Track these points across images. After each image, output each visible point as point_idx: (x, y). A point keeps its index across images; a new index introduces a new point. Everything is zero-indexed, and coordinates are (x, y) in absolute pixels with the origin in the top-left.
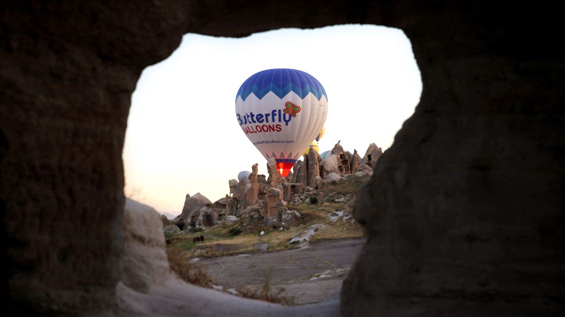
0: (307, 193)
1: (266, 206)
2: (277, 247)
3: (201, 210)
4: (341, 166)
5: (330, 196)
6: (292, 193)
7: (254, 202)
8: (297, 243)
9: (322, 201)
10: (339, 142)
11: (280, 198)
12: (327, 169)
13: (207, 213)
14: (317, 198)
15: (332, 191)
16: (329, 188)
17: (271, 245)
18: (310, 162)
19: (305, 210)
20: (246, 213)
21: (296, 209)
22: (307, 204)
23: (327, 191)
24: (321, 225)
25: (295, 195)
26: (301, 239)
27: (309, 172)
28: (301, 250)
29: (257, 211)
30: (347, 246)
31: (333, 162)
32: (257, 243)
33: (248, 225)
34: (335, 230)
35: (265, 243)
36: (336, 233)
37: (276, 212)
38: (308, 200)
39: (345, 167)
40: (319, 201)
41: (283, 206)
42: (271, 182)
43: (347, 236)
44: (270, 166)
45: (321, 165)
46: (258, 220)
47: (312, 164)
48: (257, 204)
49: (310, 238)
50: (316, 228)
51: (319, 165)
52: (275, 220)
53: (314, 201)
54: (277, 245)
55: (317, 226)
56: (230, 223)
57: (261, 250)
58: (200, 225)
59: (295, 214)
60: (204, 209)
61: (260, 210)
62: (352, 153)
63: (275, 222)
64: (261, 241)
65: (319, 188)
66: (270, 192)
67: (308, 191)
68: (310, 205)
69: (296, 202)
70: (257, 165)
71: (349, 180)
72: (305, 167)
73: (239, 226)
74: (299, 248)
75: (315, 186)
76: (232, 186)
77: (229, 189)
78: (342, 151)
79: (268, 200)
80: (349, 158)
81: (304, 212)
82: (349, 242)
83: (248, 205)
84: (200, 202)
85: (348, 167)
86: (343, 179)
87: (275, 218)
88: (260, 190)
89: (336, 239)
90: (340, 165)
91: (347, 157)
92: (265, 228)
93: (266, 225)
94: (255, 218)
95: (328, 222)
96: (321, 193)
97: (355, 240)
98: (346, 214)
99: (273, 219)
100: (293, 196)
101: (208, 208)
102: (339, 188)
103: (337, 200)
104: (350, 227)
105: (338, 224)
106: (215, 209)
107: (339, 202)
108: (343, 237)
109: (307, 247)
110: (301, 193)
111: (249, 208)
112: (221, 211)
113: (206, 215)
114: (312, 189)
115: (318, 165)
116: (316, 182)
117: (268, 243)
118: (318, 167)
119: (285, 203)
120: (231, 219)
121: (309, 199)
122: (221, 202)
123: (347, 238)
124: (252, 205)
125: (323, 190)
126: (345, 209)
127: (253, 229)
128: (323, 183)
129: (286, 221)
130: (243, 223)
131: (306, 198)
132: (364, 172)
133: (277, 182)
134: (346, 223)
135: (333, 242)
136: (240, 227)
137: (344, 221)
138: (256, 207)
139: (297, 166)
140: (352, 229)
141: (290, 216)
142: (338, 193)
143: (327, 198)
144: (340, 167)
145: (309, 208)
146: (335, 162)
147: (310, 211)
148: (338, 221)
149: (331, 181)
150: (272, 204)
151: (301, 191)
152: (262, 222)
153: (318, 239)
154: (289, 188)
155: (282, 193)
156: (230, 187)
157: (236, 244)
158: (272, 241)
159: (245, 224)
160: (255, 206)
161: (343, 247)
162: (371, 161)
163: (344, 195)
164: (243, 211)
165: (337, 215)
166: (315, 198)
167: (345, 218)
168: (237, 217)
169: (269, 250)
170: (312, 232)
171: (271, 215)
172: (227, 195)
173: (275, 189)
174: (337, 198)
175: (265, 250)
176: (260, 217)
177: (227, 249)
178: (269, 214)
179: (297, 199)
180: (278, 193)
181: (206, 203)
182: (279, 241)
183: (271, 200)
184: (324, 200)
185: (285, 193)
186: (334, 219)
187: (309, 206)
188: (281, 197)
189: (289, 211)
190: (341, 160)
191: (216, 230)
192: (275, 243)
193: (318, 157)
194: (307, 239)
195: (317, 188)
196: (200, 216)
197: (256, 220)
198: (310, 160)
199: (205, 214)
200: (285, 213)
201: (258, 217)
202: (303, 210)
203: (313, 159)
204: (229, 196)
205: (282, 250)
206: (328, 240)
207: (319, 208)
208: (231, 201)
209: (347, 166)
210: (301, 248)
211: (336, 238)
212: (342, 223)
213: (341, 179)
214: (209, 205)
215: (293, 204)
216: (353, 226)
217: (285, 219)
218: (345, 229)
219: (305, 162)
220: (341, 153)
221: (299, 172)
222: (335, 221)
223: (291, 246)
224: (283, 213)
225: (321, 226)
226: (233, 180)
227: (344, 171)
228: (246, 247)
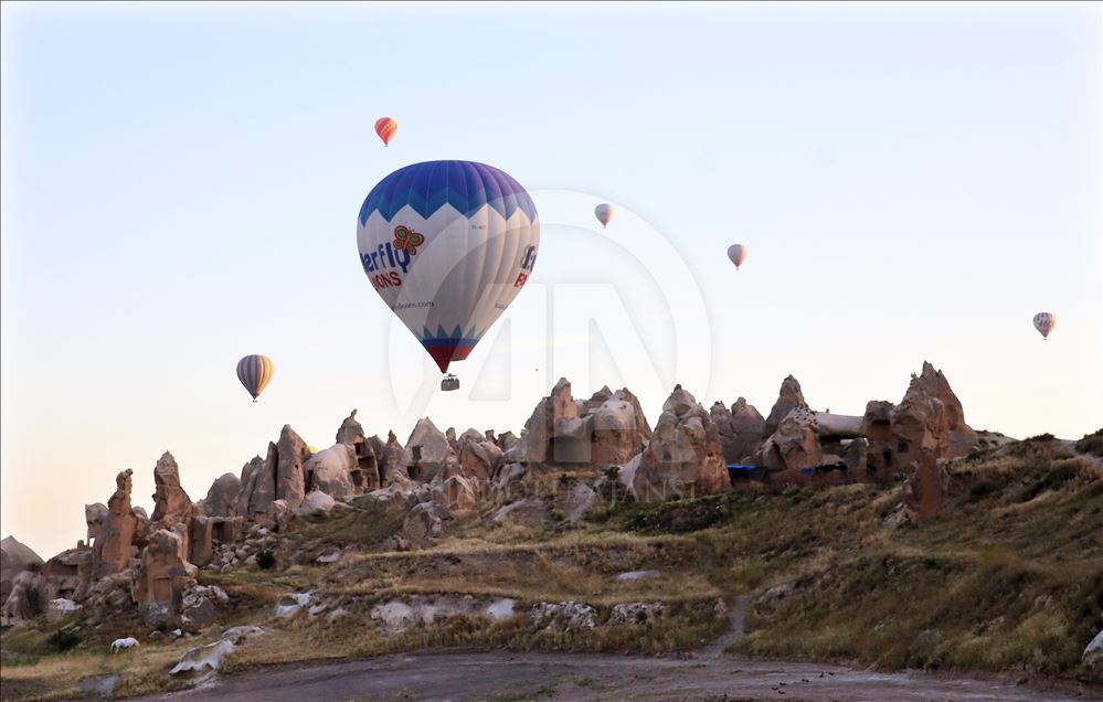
0: (253, 541)
1: (145, 576)
2: (138, 685)
3: (15, 580)
4: (358, 471)
5: (306, 549)
6: (217, 541)
7: (121, 563)
8: (190, 673)
9: (288, 561)
10: (354, 413)
11: (179, 555)
12: (322, 479)
13: (30, 586)
14: (275, 554)
15: (312, 536)
16: (307, 529)
17: (125, 680)
18: (282, 463)
19: (240, 584)
20: (99, 592)
21: (217, 582)
22: (250, 570)
23: (300, 535)
24: (254, 628)
25: (223, 546)
26: (198, 666)
27: (280, 485)
28: (198, 693)
29: (124, 586)
30: (308, 682)
31: (337, 463)
32: (90, 676)
33: (97, 624)
34: (285, 641)
35: (111, 674)
36: (287, 647)
37: (166, 589)
38: (252, 559)
39: (367, 474)
40: (280, 560)
41: (186, 574)
42: (165, 514)
43: (313, 655)
44: (162, 475)
45: (309, 468)
46: (124, 611)
47: (288, 468)
48: (128, 571)
49: (220, 662)
50: (240, 634)
51: (304, 469)
52: (165, 610)
53: (266, 562)
54: (139, 681)
55: (242, 631)
56: (59, 618)
57: (99, 694)
58: (11, 616)
59: (214, 594)
60: (23, 576)
61: (131, 587)
62: (384, 439)
63: (164, 615)
64: (104, 669)
65: (281, 528)
66: (154, 540)
67: (255, 535)
68: (256, 570)
69: (224, 564)
70: (130, 472)
71: (354, 510)
72: (270, 474)
73: (76, 625)
74: (193, 687)
75: (273, 523)
76: (93, 518)
77: (86, 527)
78: (361, 436)
79: (149, 560)
80: (377, 452)
81: (238, 588)
82: (316, 670)
83: (106, 573)
84: (12, 560)
85: (374, 474)
86: (340, 507)
87: (165, 605)
88: (135, 535)
89: (284, 663)
90: (355, 469)
91: (372, 450)
92: (139, 630)
93: (142, 624)
94: (118, 607)
95: (271, 619)
96: (285, 540)
97: (330, 664)
98: (317, 599)
99: (160, 607)
100: (217, 549)
101: (31, 574)
102: (329, 530)
103: (322, 559)
104: (324, 633)
105: (296, 624)
106: (51, 577)
107: (327, 563)
108: (302, 658)
109: (211, 685)
110: (238, 542)
111: (106, 578)
112: (64, 581)
113: (27, 592)
114: (264, 531)
115: (300, 469)
116: (275, 515)
117: (119, 675)
118: (302, 474)
119: (190, 568)
120: (60, 607)
121: (254, 557)
122: (65, 559)
123: (312, 660)
124: (115, 571)
125: (289, 534)
126: (317, 587)
127: (108, 634)
128: (294, 517)
129: (191, 612)
130: (85, 619)
131: (249, 553)
132: (391, 491)
133: (180, 515)
134: (315, 622)
135: (279, 670)
136: (78, 628)
137: (311, 618)
138: (123, 576)
139: (252, 471)
140: (327, 636)
141: (201, 600)
142: (325, 543)
143: (299, 552)
144: (354, 474)
145: (250, 580)
146: (342, 461)
147: (253, 587)
148: (297, 616)
149: (311, 511)
150: (157, 570)
151: (239, 536)
152: (135, 614)
153: (240, 664)
154: (209, 528)
155: (186, 542)
156: (89, 523)
157: (39, 679)
158: (131, 670)
159: (90, 622)
160: (121, 574)
161: (297, 683)
162: (420, 461)
163: (340, 546)
164: (92, 588)
165: (295, 602)
166: (269, 554)
167: (315, 609)
168: (77, 602)
169: (119, 694)
170: (228, 646)
171: (156, 598)
172: (81, 543)
173: (168, 533)
174: (322, 554)
175: (109, 693)
176: (129, 602)
177: (15, 690)
178: (150, 595)
179: (227, 556)
180: (175, 541)
181: (29, 561)
182: (145, 669)
183: (156, 561)
184: (291, 558)
185: (192, 542)
186: (289, 612)
187: (254, 575)
188: (182, 553)
189: (200, 589)
190: (357, 457)
191: (21, 635)
192: (134, 674)
193: (303, 450)
194: (214, 664)
195: (276, 529)
196: (12, 594)
197: (118, 611)
198: (283, 459)
199: (23, 589)
200: (190, 593)
201: (123, 604)
202: (235, 585)
203: (291, 454)
204: (85, 543)
205: (152, 693)
206: (265, 665)
207: (277, 580)
208: (88, 557)
209: (370, 470)
210: (198, 689)
211: (285, 660)
212: (306, 622)
213: (336, 507)
214: (35, 567)
215: (216, 567)
216: (331, 630)
217: (190, 607)
218: (310, 638)
219: (268, 464)
220: (358, 440)
221: (254, 485)
222: (289, 616)
223: (172, 682)
224: (184, 594)
225: (254, 631)
226: (97, 505)
227: (365, 484)
228: (63, 686)
